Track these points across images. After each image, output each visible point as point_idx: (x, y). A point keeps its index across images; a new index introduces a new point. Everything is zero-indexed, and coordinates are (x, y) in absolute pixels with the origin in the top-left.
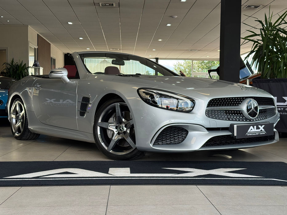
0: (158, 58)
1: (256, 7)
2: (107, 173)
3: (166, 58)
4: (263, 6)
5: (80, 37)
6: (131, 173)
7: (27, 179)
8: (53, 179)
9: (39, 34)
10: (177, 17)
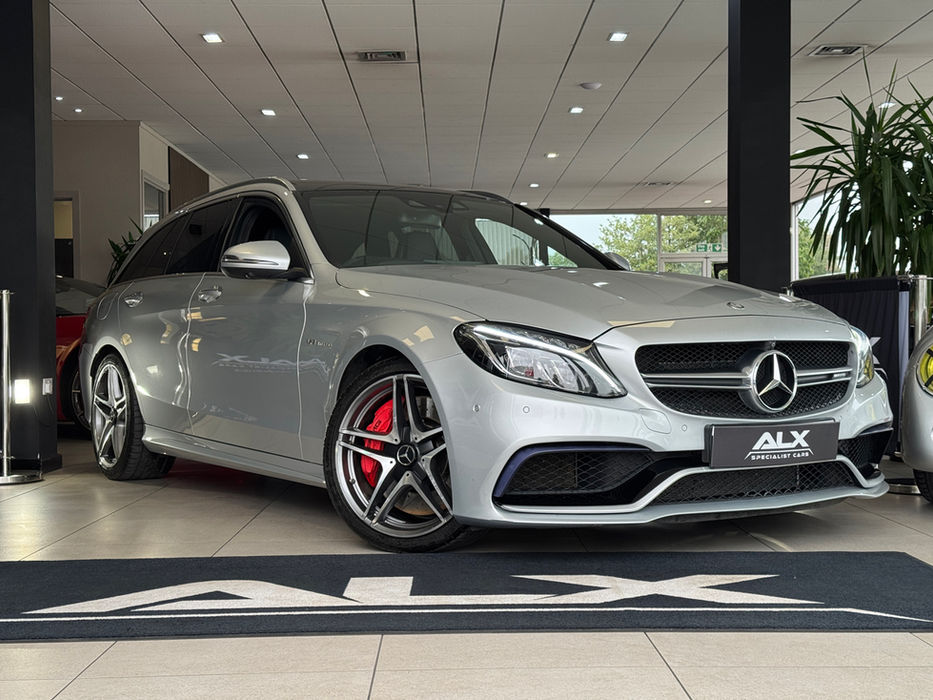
0: (548, 210)
1: (849, 51)
2: (339, 594)
3: (572, 210)
4: (870, 46)
5: (300, 153)
6: (413, 593)
7: (94, 618)
8: (173, 616)
9: (173, 146)
10: (600, 85)
